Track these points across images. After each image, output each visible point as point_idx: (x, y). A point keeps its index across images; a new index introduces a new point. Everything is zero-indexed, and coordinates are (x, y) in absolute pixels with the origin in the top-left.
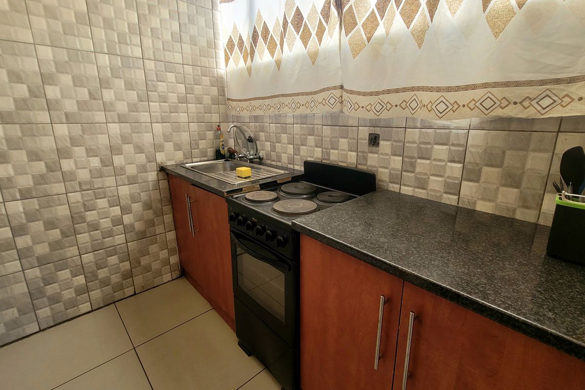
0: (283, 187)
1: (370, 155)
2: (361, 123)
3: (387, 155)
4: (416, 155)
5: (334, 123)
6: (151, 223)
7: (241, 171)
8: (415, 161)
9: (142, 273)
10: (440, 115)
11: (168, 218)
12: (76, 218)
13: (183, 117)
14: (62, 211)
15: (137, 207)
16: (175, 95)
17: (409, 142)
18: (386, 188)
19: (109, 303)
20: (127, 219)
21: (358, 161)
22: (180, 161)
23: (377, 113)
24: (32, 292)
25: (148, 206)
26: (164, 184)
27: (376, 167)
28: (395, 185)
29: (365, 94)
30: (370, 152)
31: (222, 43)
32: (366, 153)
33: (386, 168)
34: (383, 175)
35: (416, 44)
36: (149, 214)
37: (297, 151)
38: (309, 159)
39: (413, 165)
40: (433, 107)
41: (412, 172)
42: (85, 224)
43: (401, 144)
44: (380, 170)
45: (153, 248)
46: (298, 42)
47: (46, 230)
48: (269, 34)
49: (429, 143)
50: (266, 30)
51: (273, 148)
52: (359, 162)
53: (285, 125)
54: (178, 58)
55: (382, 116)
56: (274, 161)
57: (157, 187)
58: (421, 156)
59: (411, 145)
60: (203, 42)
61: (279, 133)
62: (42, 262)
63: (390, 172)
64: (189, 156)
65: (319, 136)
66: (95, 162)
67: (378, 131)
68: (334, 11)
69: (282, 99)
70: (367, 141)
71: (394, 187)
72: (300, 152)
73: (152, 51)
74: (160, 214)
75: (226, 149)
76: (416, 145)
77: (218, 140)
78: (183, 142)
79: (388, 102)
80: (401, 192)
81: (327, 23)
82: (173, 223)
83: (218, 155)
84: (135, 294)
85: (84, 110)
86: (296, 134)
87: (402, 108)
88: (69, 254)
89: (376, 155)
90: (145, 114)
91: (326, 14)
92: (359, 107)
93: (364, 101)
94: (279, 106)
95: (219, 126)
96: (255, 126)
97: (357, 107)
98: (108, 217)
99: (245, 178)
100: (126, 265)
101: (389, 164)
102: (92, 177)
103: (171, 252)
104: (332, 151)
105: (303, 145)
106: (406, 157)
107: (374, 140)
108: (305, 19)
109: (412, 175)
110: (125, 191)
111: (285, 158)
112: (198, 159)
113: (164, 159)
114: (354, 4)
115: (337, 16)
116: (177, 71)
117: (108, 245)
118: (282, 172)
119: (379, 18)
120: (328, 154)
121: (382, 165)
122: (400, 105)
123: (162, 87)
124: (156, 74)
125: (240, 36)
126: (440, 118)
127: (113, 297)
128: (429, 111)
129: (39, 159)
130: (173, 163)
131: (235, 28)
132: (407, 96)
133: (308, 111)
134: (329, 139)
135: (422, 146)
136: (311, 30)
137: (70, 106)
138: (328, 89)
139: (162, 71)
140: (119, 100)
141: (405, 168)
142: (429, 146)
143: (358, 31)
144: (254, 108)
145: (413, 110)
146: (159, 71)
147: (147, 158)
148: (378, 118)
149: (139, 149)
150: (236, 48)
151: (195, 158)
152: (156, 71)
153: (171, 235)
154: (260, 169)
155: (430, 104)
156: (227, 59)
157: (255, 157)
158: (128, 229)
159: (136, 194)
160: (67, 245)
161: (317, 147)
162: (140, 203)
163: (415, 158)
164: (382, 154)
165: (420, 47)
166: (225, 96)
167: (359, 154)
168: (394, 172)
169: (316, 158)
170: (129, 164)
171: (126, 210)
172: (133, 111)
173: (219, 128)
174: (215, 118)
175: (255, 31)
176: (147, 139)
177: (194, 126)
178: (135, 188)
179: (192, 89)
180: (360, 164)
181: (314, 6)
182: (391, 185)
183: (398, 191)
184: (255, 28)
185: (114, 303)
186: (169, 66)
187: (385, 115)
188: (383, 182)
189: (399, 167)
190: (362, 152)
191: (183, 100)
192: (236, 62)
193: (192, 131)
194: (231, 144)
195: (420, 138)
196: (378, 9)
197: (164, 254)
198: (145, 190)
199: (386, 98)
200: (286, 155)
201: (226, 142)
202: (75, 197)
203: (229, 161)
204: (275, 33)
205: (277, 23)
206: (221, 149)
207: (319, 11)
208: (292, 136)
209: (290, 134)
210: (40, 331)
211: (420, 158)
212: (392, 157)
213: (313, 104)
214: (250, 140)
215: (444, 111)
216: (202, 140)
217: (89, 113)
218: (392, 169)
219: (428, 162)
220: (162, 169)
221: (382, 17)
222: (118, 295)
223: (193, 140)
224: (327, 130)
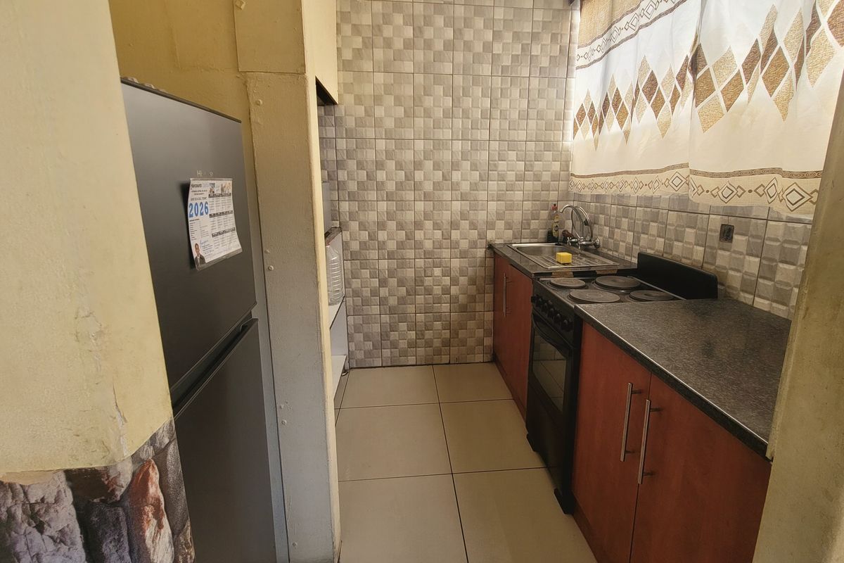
0: (598, 280)
1: (720, 252)
2: (712, 211)
3: (741, 253)
4: (777, 257)
5: (682, 208)
6: (472, 299)
7: (560, 256)
8: (777, 265)
9: (458, 346)
10: (792, 207)
11: (489, 297)
12: (418, 281)
13: (518, 195)
14: (410, 273)
15: (463, 280)
16: (514, 173)
17: (770, 239)
18: (735, 298)
19: (429, 364)
20: (454, 290)
21: (705, 258)
22: (509, 241)
23: (724, 199)
24: (383, 333)
25: (473, 281)
26: (490, 262)
27: (725, 268)
28: (747, 296)
29: (713, 175)
30: (720, 249)
31: (573, 112)
32: (715, 248)
33: (738, 271)
34: (734, 279)
35: (781, 114)
36: (473, 290)
37: (637, 240)
38: (650, 252)
39: (773, 270)
40: (784, 196)
41: (771, 280)
42: (423, 287)
43: (759, 241)
44: (731, 273)
45: (471, 324)
46: (649, 110)
47: (398, 286)
48: (620, 101)
49: (796, 243)
50: (618, 96)
51: (612, 234)
52: (706, 260)
53: (627, 208)
54: (522, 135)
55: (731, 204)
56: (611, 250)
57: (483, 265)
58: (783, 259)
59: (772, 243)
60: (551, 115)
61: (620, 217)
62: (392, 311)
63: (743, 277)
64: (518, 236)
65: (662, 223)
66: (438, 234)
67: (732, 222)
68: (689, 76)
69: (625, 177)
70: (718, 234)
71: (746, 298)
72: (639, 241)
73: (498, 133)
74: (481, 291)
75: (561, 231)
76: (778, 244)
77: (552, 221)
78: (515, 221)
79: (739, 187)
80: (755, 305)
81: (682, 88)
82: (492, 303)
83: (550, 238)
84: (449, 363)
85: (437, 190)
86: (638, 220)
87: (759, 194)
88: (409, 311)
89: (727, 253)
90: (483, 192)
91: (681, 79)
92: (704, 191)
93: (710, 183)
94: (621, 184)
95: (555, 205)
96: (596, 206)
97: (700, 190)
98: (439, 285)
99: (564, 264)
100: (446, 334)
101: (743, 266)
102: (434, 248)
103: (487, 333)
104: (676, 243)
105: (644, 233)
106: (765, 258)
107: (727, 233)
108: (659, 85)
109: (770, 283)
110: (456, 263)
111: (622, 250)
112: (528, 240)
113: (494, 237)
114: (714, 66)
115: (692, 81)
116: (519, 149)
117: (436, 311)
118: (611, 263)
119: (744, 82)
120: (671, 247)
121: (733, 267)
122: (755, 191)
123: (502, 166)
124: (499, 154)
125: (592, 104)
126: (792, 211)
127: (433, 359)
128: (781, 201)
129: (402, 229)
130: (501, 241)
131: (588, 95)
132: (765, 178)
133: (649, 194)
134: (673, 228)
135: (786, 245)
136: (665, 97)
137: (428, 187)
138: (673, 167)
139: (505, 150)
140: (464, 180)
141: (761, 274)
142: (795, 247)
143: (716, 99)
144: (596, 186)
145: (771, 198)
146: (502, 150)
147: (479, 235)
148: (726, 205)
149: (473, 226)
150: (587, 118)
151: (524, 238)
152: (500, 150)
153: (489, 316)
154: (594, 259)
155: (782, 193)
156: (576, 130)
157: (589, 243)
158: (453, 300)
159: (465, 268)
160: (409, 302)
161: (659, 236)
162: (466, 278)
163: (776, 261)
164: (735, 252)
165: (784, 119)
166: (568, 170)
167: (707, 249)
168: (748, 277)
169: (657, 251)
170: (463, 239)
171: (454, 282)
172: (474, 190)
173: (555, 207)
174: (553, 196)
175: (607, 99)
176: (482, 216)
177: (528, 205)
178: (465, 262)
179: (532, 166)
180: (706, 263)
181: (671, 69)
182: (742, 294)
183: (750, 303)
184: (607, 96)
185: (433, 365)
186: (512, 145)
187: (735, 202)
188: (732, 289)
189: (755, 270)
190: (711, 248)
191: (521, 178)
192: (585, 132)
193: (525, 210)
194: (568, 225)
195: (784, 234)
196: (745, 70)
197: (480, 333)
198: (473, 265)
199: (737, 181)
200: (624, 244)
201: (562, 223)
202: (420, 263)
203: (560, 245)
204: (626, 102)
205: (631, 89)
206: (554, 231)
207: (675, 76)
208: (633, 221)
209: (631, 219)
210: (382, 367)
211: (782, 262)
212: (747, 257)
213: (656, 185)
214: (586, 223)
215: (796, 203)
216: (534, 219)
217: (440, 192)
218: (746, 273)
219: (792, 267)
220: (490, 247)
221: (748, 80)
222: (436, 359)
223: (525, 220)
224: (673, 216)
